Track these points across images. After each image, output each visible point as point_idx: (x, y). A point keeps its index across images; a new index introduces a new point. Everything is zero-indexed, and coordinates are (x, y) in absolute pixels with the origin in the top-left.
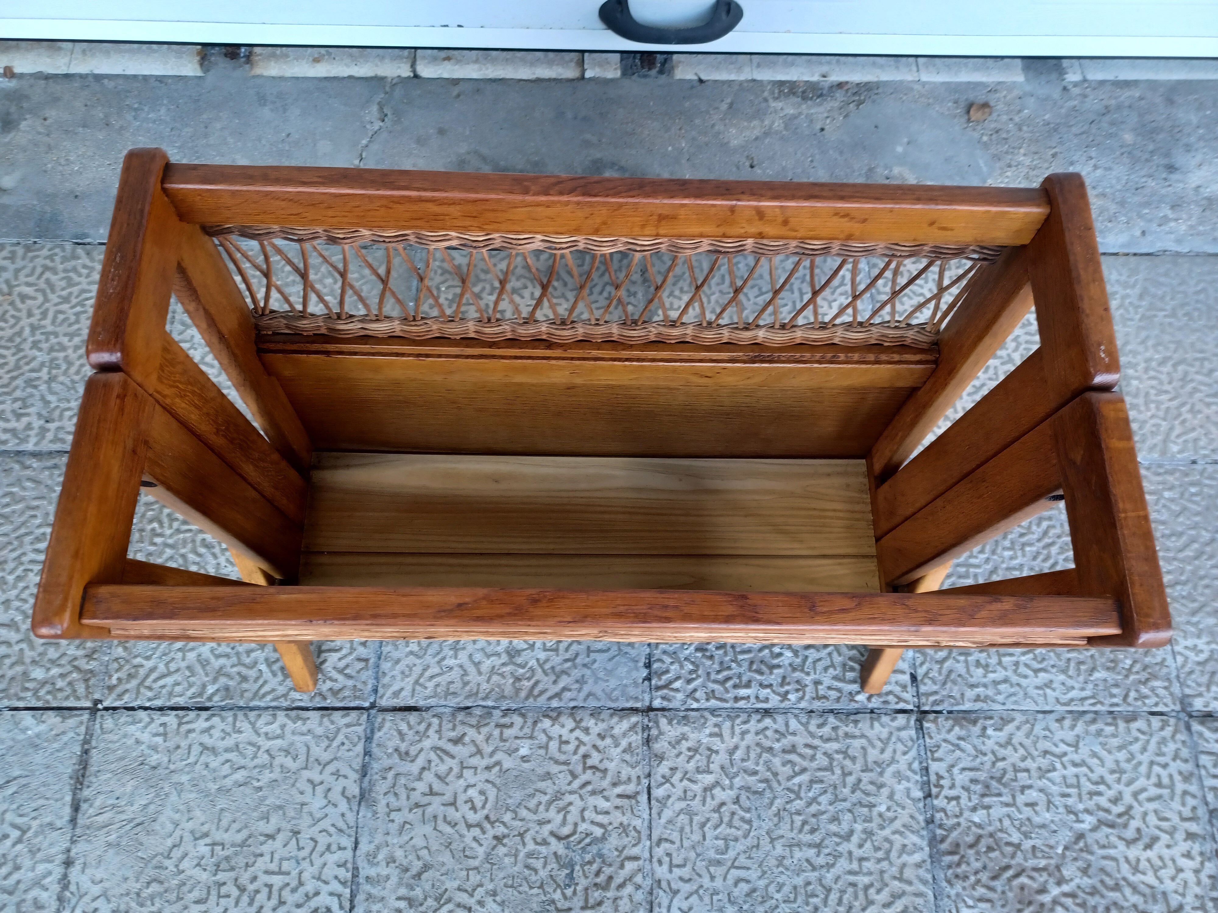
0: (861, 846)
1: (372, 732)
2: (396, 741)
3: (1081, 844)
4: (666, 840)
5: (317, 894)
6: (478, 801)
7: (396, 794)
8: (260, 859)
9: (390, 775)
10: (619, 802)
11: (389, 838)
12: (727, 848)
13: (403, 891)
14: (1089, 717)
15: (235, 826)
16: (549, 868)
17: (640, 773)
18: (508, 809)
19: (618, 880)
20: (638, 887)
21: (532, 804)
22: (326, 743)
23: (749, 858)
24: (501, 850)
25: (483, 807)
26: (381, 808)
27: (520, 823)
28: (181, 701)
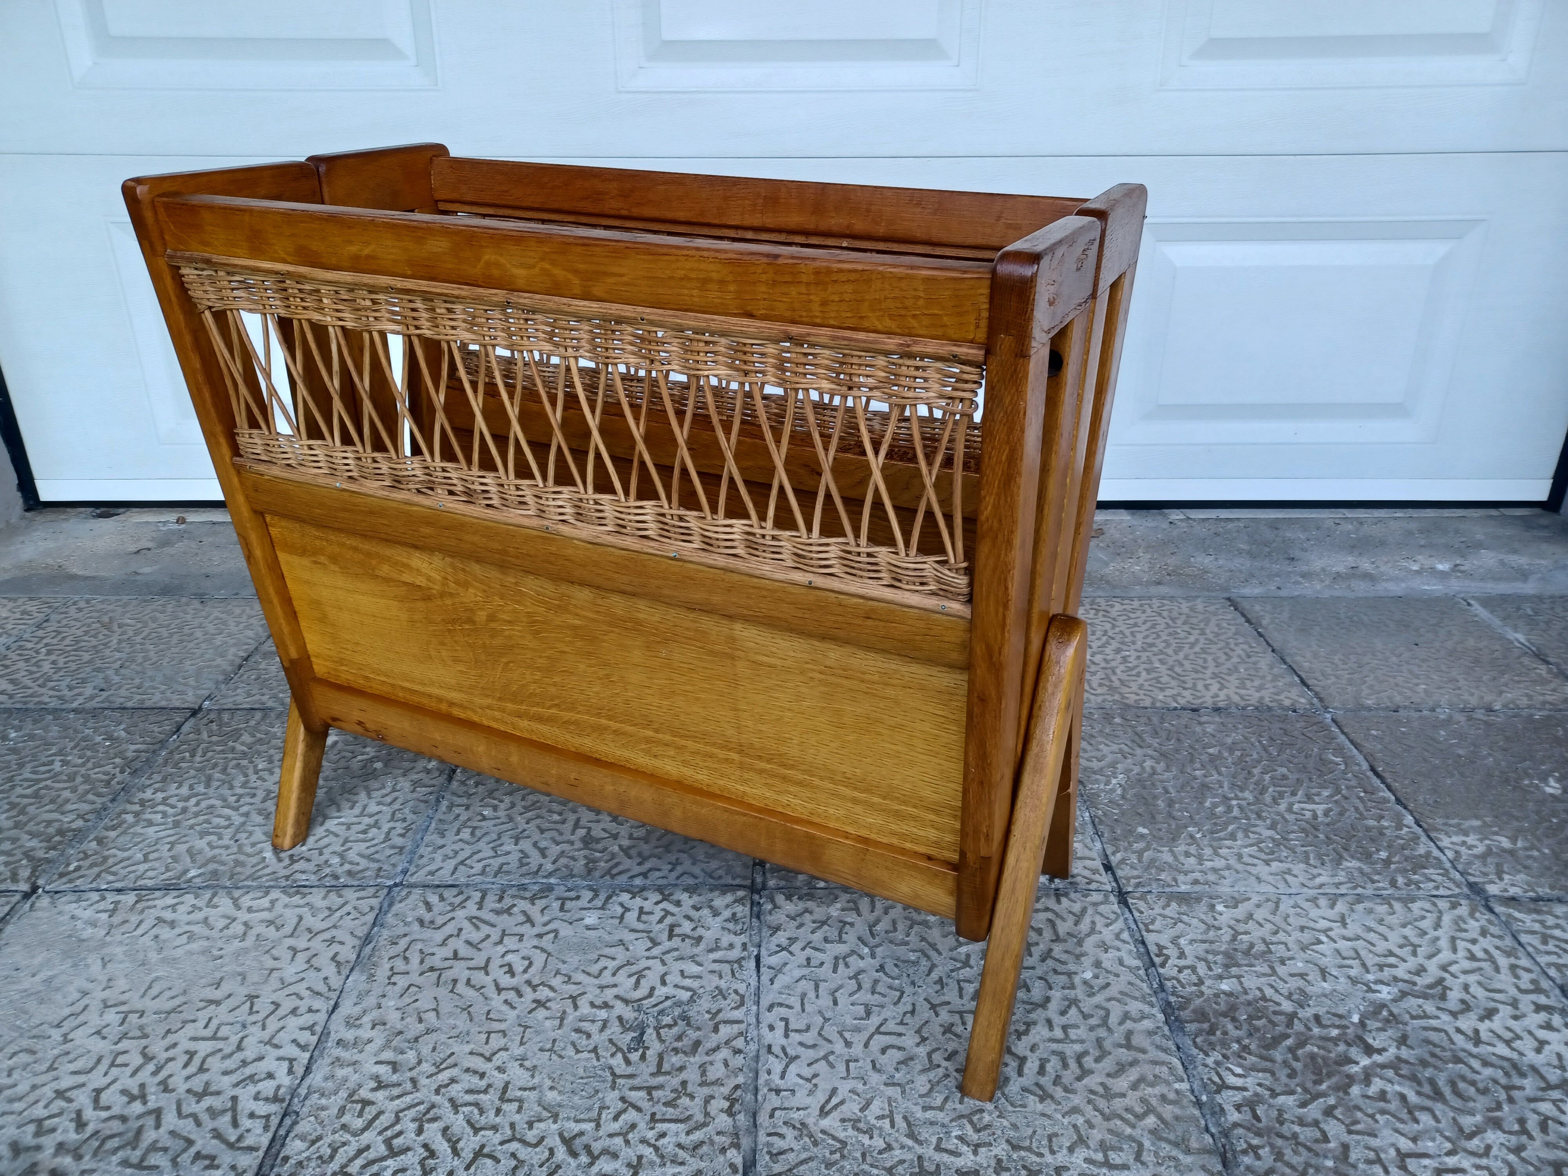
0: (1063, 1013)
1: (391, 905)
2: (422, 911)
3: (1385, 1013)
4: (781, 1005)
5: (261, 1058)
6: (519, 967)
7: (406, 959)
8: (190, 1026)
9: (403, 943)
10: (716, 967)
11: (383, 1001)
12: (868, 1013)
13: (388, 1055)
14: (1348, 898)
15: (168, 994)
16: (608, 1032)
17: (746, 940)
18: (558, 972)
19: (710, 1044)
20: (737, 1052)
21: (595, 969)
22: (327, 913)
23: (901, 1023)
24: (541, 1013)
25: (525, 971)
26: (382, 973)
27: (573, 987)
28: (150, 883)
